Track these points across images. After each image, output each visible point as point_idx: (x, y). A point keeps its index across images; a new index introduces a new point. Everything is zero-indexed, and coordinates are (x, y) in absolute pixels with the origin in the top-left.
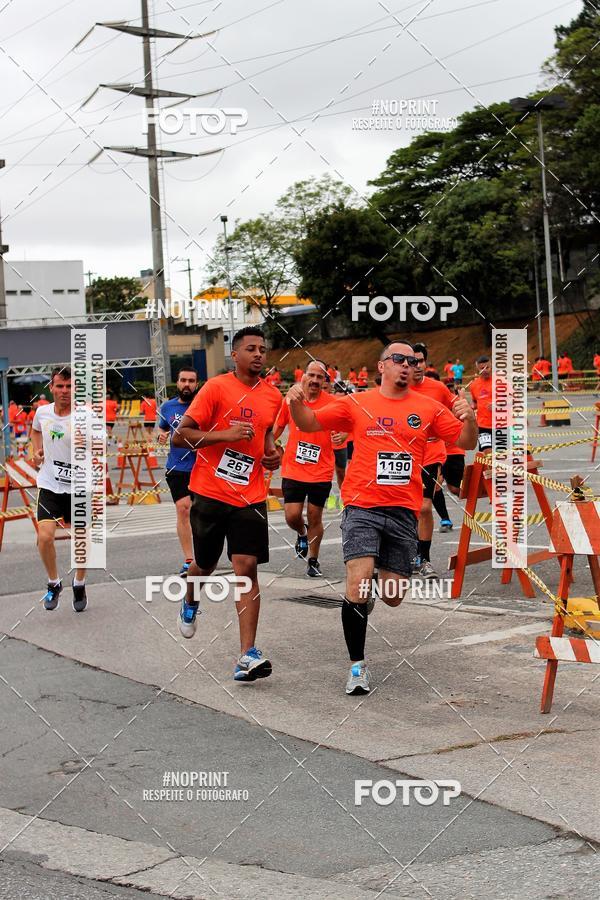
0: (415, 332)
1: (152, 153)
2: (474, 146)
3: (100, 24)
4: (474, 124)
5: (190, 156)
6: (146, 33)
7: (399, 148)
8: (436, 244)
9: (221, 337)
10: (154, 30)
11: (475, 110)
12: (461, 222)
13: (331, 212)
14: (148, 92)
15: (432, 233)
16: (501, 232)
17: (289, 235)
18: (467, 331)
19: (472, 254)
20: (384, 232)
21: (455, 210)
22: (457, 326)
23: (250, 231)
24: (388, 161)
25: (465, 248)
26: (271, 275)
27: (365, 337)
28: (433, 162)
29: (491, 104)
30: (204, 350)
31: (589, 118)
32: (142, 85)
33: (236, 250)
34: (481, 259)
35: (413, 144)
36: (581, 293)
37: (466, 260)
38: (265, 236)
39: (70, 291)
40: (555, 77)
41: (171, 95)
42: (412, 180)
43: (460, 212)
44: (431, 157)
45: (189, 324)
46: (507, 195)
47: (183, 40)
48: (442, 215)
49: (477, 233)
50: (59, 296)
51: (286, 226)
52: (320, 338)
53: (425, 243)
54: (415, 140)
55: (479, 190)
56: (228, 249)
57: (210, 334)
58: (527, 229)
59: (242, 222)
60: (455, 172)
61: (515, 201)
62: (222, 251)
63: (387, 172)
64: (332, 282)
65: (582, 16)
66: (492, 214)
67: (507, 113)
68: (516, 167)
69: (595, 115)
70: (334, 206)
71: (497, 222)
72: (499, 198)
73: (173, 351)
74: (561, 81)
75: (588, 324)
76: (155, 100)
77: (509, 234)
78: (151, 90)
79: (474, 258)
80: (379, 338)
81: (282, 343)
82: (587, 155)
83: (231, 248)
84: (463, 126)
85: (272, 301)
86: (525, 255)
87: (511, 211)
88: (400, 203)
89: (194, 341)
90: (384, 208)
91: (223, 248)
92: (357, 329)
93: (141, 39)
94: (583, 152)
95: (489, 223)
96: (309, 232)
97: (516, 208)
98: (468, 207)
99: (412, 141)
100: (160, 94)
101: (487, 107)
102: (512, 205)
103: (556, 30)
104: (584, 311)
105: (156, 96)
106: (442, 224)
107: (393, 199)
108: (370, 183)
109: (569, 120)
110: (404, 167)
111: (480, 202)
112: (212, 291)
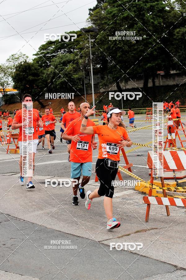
2: (64, 44)
8: (54, 73)
12: (62, 66)
13: (22, 63)
15: (53, 70)
16: (74, 69)
17: (10, 70)
19: (65, 76)
20: (39, 69)
21: (60, 63)
24: (39, 48)
28: (52, 49)
31: (101, 36)
36: (98, 88)
38: (2, 71)
40: (90, 23)
42: (46, 54)
43: (62, 63)
44: (52, 47)
46: (76, 58)
48: (56, 64)
49: (67, 70)
51: (9, 68)
52: (19, 101)
53: (51, 73)
54: (47, 42)
58: (81, 68)
60: (59, 52)
63: (39, 52)
64: (23, 84)
65: (97, 5)
66: (71, 64)
68: (77, 50)
69: (103, 35)
70: (23, 61)
71: (73, 66)
72: (73, 59)
75: (100, 97)
80: (37, 101)
81: (8, 103)
85: (5, 90)
86: (81, 76)
87: (77, 63)
88: (43, 61)
90: (38, 62)
97: (79, 62)
98: (64, 62)
102: (77, 61)
103: (89, 9)
104: (98, 93)
106: (56, 67)
107: (41, 60)
108: (34, 55)
109: (94, 36)
110: (44, 50)
111: (67, 60)
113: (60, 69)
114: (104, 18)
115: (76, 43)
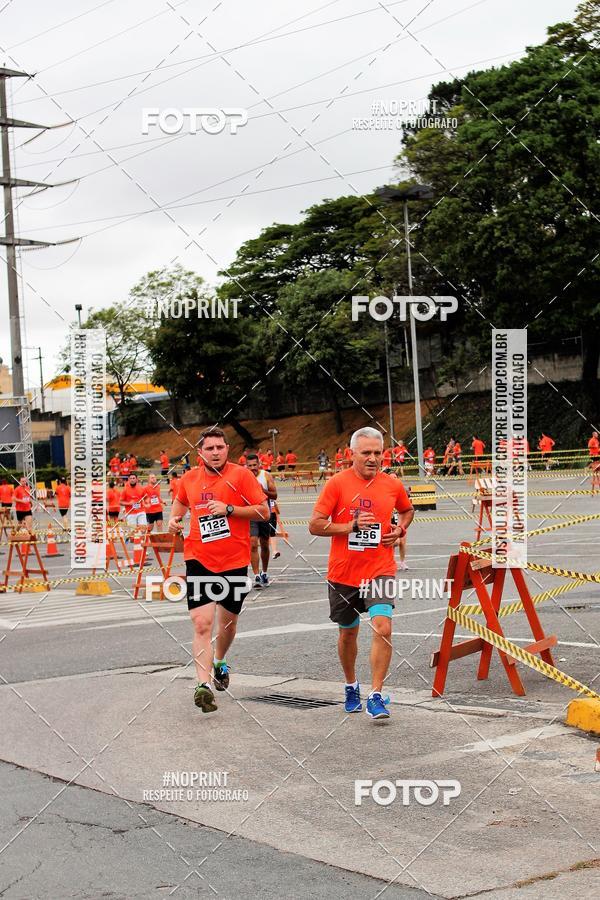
0: (266, 419)
1: (10, 243)
2: (322, 238)
4: (322, 216)
5: (48, 245)
6: (5, 123)
7: (248, 240)
10: (13, 120)
11: (324, 203)
12: (313, 311)
14: (5, 181)
15: (284, 323)
17: (141, 323)
18: (317, 418)
19: (324, 343)
21: (308, 300)
22: (308, 413)
23: (103, 319)
24: (238, 252)
25: (317, 337)
26: (124, 363)
28: (281, 253)
29: (339, 197)
30: (62, 437)
34: (333, 348)
35: (262, 236)
37: (318, 349)
38: (118, 325)
40: (406, 171)
41: (29, 184)
42: (262, 271)
43: (312, 302)
44: (280, 248)
45: (41, 411)
47: (41, 130)
48: (295, 304)
51: (138, 315)
53: (278, 332)
54: (264, 232)
57: (64, 421)
59: (96, 310)
61: (369, 291)
63: (237, 263)
64: (185, 370)
66: (343, 304)
67: (355, 206)
68: (364, 259)
69: (448, 207)
70: (187, 295)
74: (412, 174)
75: (437, 411)
76: (13, 189)
78: (9, 179)
79: (326, 347)
80: (232, 425)
81: (135, 430)
84: (311, 218)
85: (124, 388)
86: (377, 344)
89: (50, 428)
92: (210, 416)
95: (341, 313)
96: (162, 321)
98: (320, 296)
99: (261, 233)
100: (18, 183)
101: (335, 200)
104: (433, 398)
105: (14, 185)
106: (294, 314)
108: (220, 273)
110: (254, 258)
111: (331, 292)
112: (66, 379)
114: (453, 153)
115: (359, 236)
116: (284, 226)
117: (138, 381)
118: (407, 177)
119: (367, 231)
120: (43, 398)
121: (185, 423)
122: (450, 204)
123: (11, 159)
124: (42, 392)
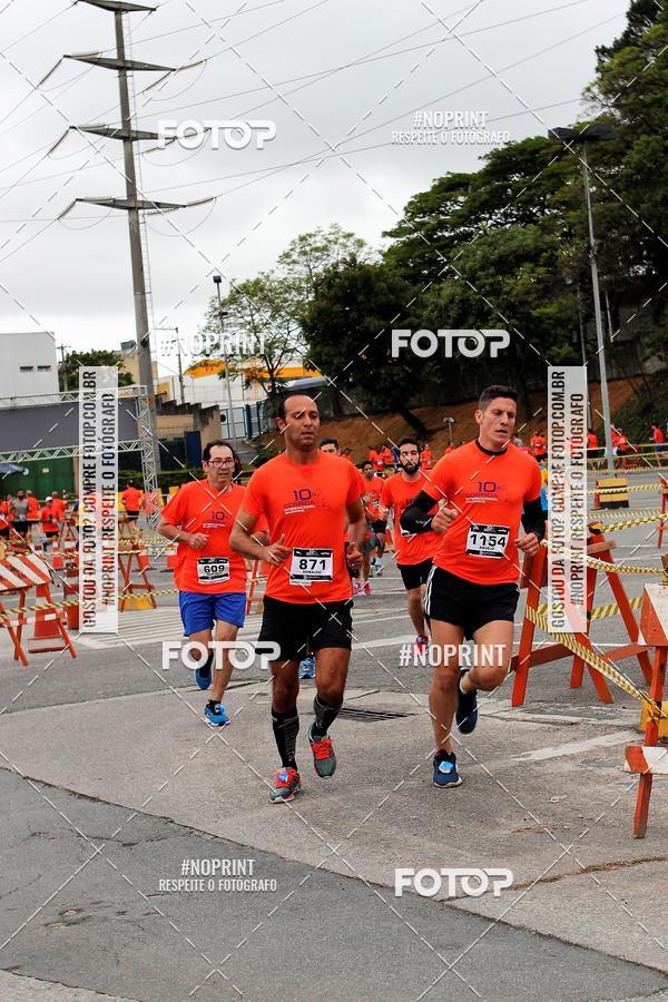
0: (442, 405)
1: (132, 205)
2: (505, 188)
3: (69, 57)
4: (507, 162)
5: (177, 207)
6: (122, 66)
7: (418, 193)
8: (465, 302)
9: (217, 417)
10: (131, 62)
11: (505, 147)
12: (492, 276)
13: (341, 268)
14: (125, 134)
15: (459, 290)
16: (541, 286)
17: (294, 296)
20: (404, 290)
21: (486, 263)
23: (247, 293)
24: (405, 208)
26: (273, 343)
27: (385, 413)
28: (458, 208)
30: (198, 432)
31: (639, 152)
32: (120, 126)
33: (233, 315)
34: (518, 319)
35: (434, 187)
36: (635, 355)
38: (265, 298)
39: (40, 368)
40: (599, 105)
41: (153, 136)
42: (434, 230)
43: (491, 264)
44: (456, 202)
45: (179, 403)
46: (546, 244)
47: (165, 73)
48: (470, 268)
49: (512, 289)
50: (28, 374)
51: (288, 287)
52: (332, 415)
53: (452, 301)
54: (437, 183)
55: (513, 238)
56: (222, 314)
57: (204, 414)
58: (570, 282)
59: (240, 281)
60: (485, 219)
61: (556, 250)
62: (215, 316)
63: (405, 221)
64: (344, 349)
65: (627, 34)
66: (528, 266)
67: (542, 148)
68: (555, 211)
69: (646, 148)
70: (344, 261)
71: (535, 275)
72: (536, 248)
73: (162, 434)
74: (606, 110)
75: (644, 391)
76: (134, 143)
77: (547, 290)
78: (130, 131)
80: (401, 413)
82: (638, 194)
83: (226, 314)
85: (275, 373)
86: (569, 312)
87: (551, 261)
88: (420, 256)
89: (187, 421)
90: (402, 263)
91: (217, 313)
92: (375, 403)
93: (116, 72)
94: (633, 191)
95: (525, 277)
96: (316, 292)
97: (557, 257)
98: (500, 257)
99: (432, 184)
100: (139, 136)
101: (520, 142)
103: (597, 51)
104: (638, 376)
105: (136, 139)
106: (471, 279)
107: (412, 252)
108: (385, 234)
109: (615, 155)
110: (425, 215)
111: (514, 252)
112: (205, 364)
113: (487, 288)
114: (653, 82)
115: (548, 184)
116: (460, 175)
117: (291, 365)
118: (598, 113)
119: (557, 179)
120: (182, 387)
121: (347, 413)
122: (648, 143)
123: (131, 107)
124: (181, 381)
